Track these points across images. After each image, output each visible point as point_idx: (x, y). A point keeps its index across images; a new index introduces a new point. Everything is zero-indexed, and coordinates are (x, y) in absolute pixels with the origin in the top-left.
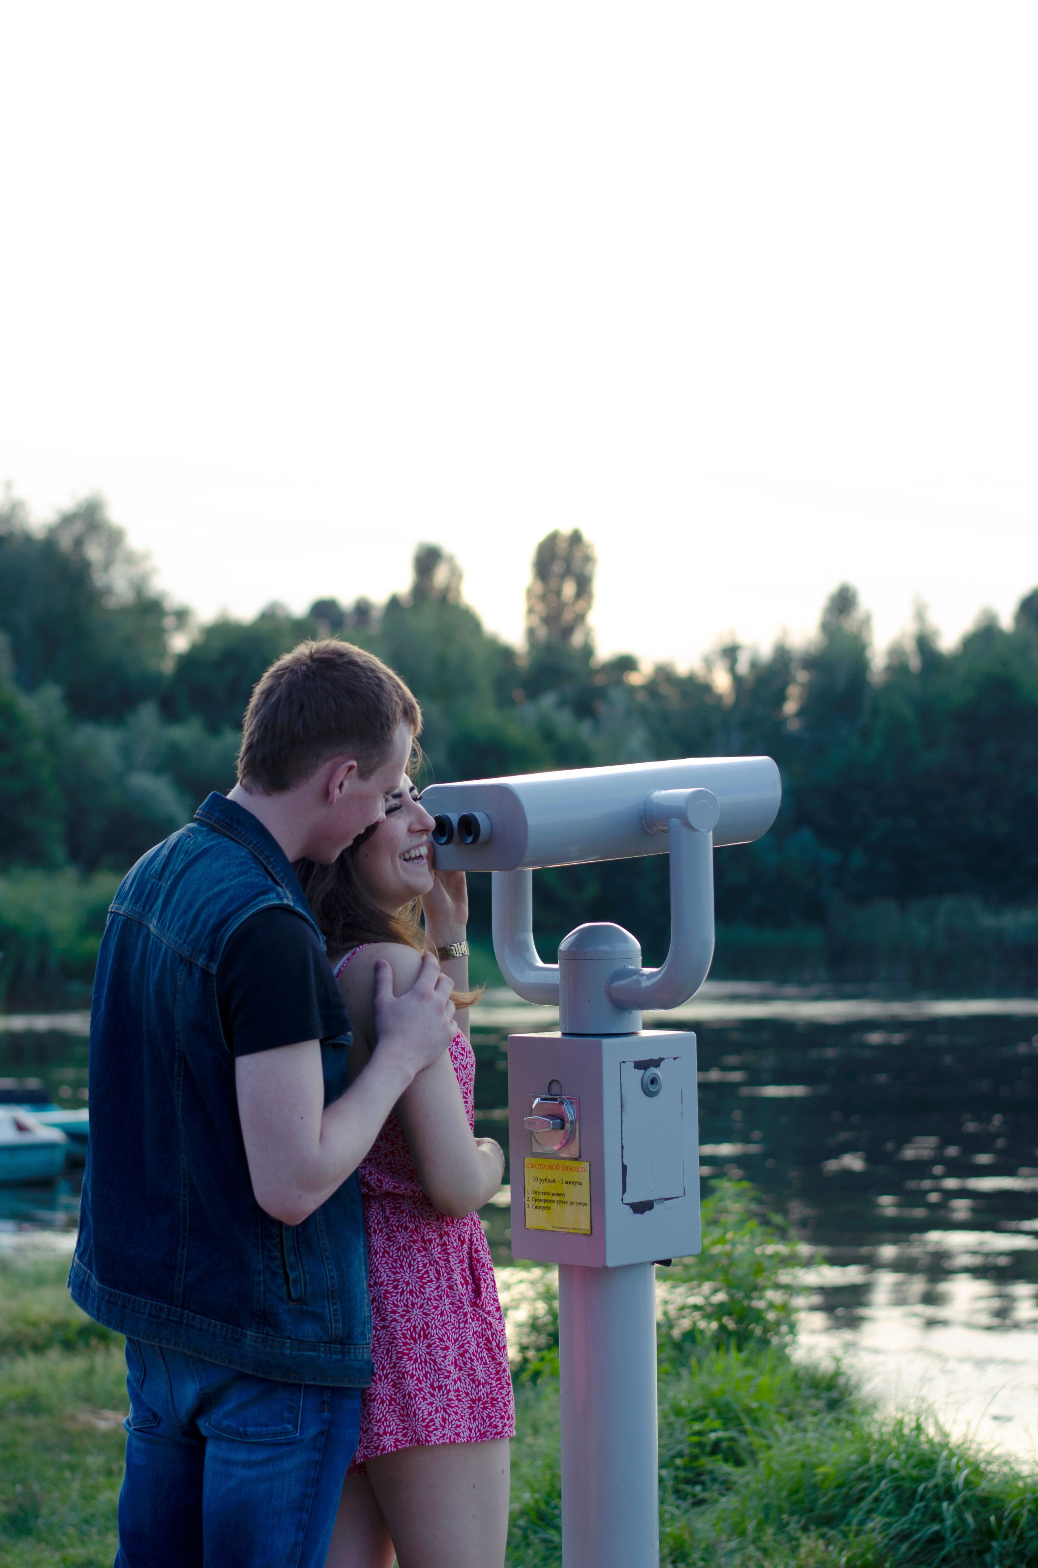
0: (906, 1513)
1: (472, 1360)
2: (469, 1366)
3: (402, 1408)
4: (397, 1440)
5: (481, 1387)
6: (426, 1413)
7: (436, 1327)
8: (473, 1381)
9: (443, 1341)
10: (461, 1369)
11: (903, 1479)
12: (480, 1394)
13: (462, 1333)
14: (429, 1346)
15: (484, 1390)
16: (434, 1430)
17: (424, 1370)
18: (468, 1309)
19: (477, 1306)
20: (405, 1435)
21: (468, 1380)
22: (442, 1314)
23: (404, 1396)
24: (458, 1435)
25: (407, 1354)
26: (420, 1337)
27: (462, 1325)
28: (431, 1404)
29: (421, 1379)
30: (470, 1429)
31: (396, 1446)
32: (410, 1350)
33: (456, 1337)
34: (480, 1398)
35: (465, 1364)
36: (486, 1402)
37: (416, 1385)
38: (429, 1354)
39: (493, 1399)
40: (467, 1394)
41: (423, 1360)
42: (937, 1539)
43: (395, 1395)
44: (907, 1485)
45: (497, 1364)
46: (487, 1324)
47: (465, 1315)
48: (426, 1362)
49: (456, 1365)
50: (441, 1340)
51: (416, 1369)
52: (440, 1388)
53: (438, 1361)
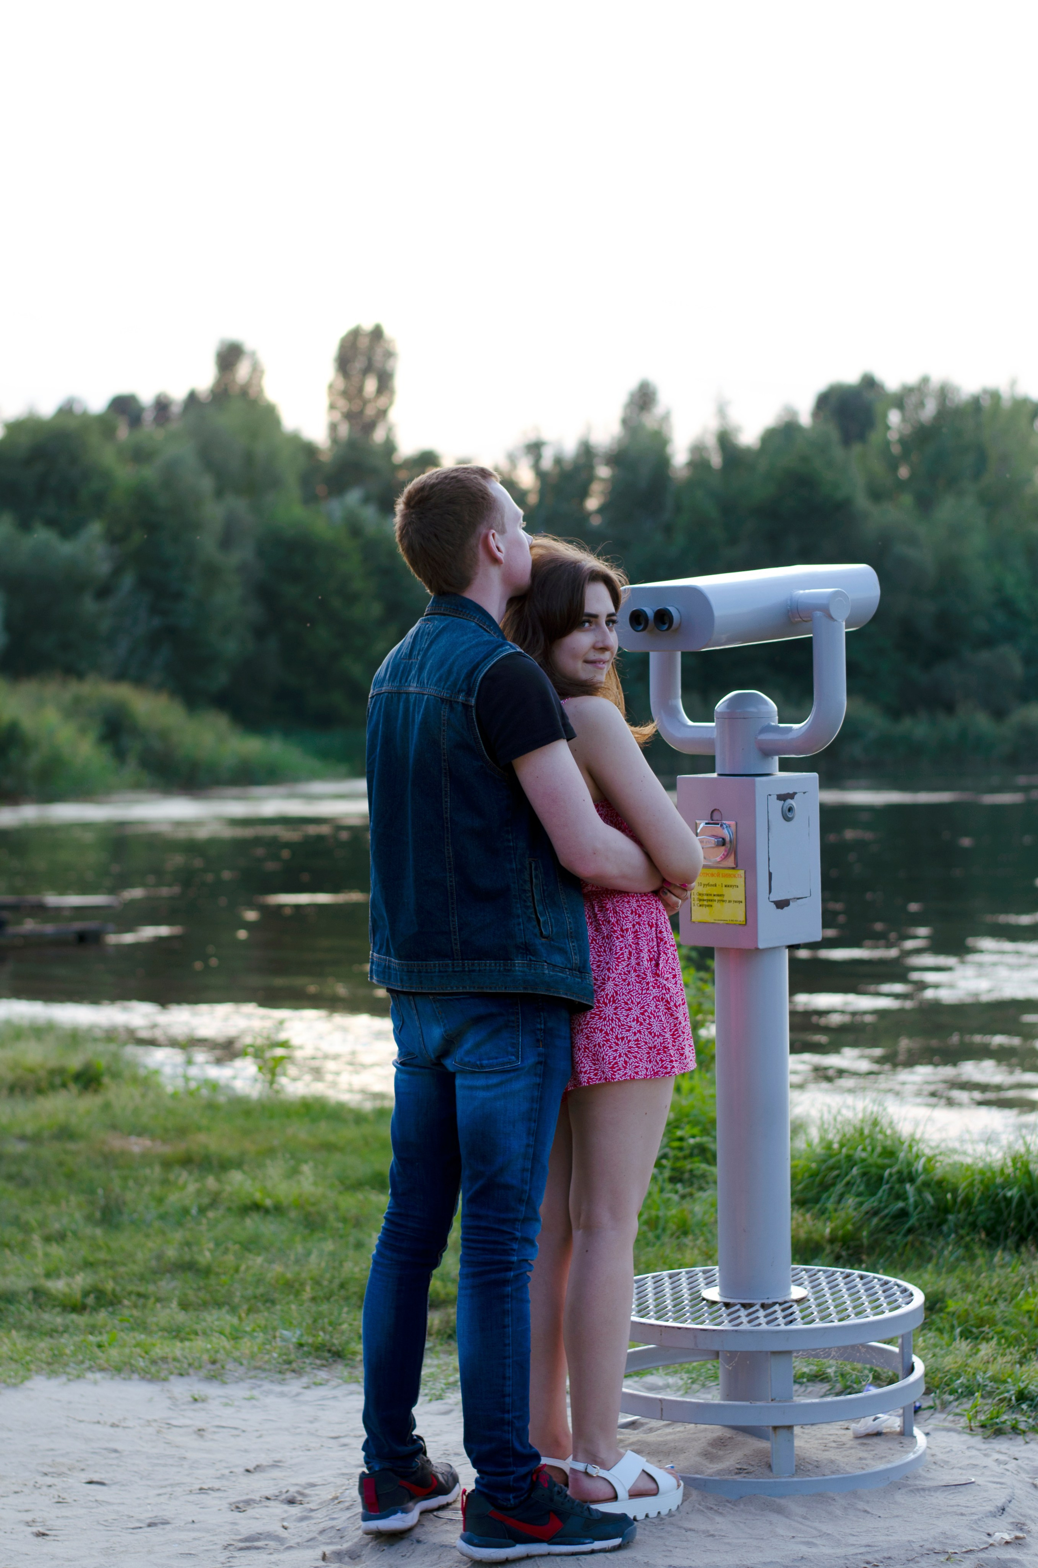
1: (650, 1018)
2: (647, 1022)
3: (594, 1055)
4: (589, 1078)
5: (656, 1038)
6: (612, 1057)
7: (623, 994)
8: (650, 1033)
9: (628, 1004)
10: (641, 1024)
12: (655, 1043)
13: (644, 997)
14: (616, 1008)
15: (659, 1040)
16: (618, 1070)
17: (612, 1025)
18: (650, 979)
19: (658, 976)
20: (596, 1075)
21: (646, 1033)
22: (629, 984)
23: (595, 1046)
24: (637, 1073)
25: (598, 1015)
26: (610, 1001)
27: (644, 992)
28: (616, 1051)
29: (611, 1031)
30: (647, 1069)
31: (588, 1082)
32: (601, 1011)
33: (638, 1000)
34: (655, 1046)
35: (645, 1020)
36: (660, 1050)
37: (604, 1037)
38: (615, 1014)
39: (665, 1047)
40: (646, 1043)
43: (588, 1044)
45: (675, 1019)
46: (666, 989)
47: (648, 983)
48: (612, 1020)
49: (638, 1021)
50: (626, 1003)
51: (605, 1025)
52: (623, 1038)
53: (622, 1019)
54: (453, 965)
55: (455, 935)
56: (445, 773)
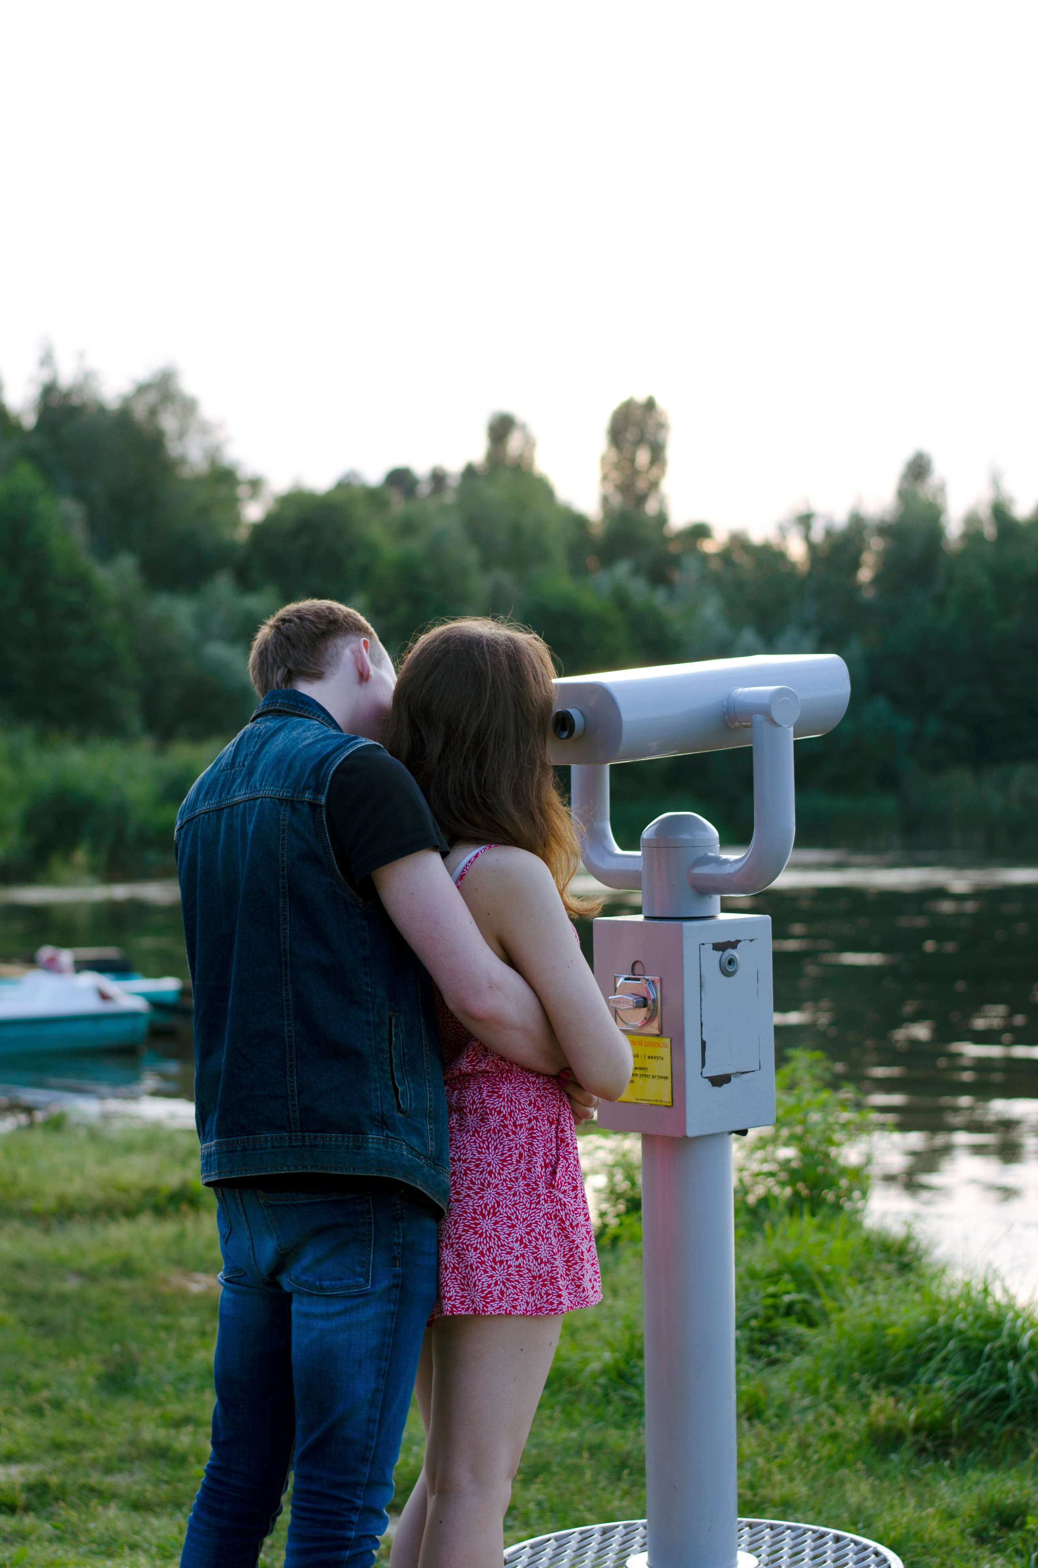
0: (972, 1372)
1: (538, 1239)
2: (533, 1244)
3: (461, 1279)
4: (454, 1306)
5: (544, 1264)
6: (485, 1285)
7: (507, 1206)
8: (535, 1259)
9: (511, 1219)
10: (525, 1247)
11: (970, 1339)
12: (542, 1271)
13: (532, 1213)
14: (496, 1223)
15: (546, 1268)
16: (492, 1301)
17: (488, 1244)
18: (542, 1190)
19: (553, 1187)
20: (462, 1303)
21: (531, 1258)
22: (515, 1195)
23: (466, 1267)
24: (514, 1307)
25: (473, 1229)
26: (485, 1214)
27: (533, 1206)
28: (492, 1277)
29: (485, 1253)
30: (527, 1303)
31: (452, 1311)
32: (477, 1224)
33: (525, 1216)
34: (540, 1275)
35: (530, 1242)
36: (547, 1280)
37: (479, 1258)
38: (495, 1230)
39: (556, 1277)
40: (529, 1271)
41: (488, 1235)
42: (1003, 1397)
43: (459, 1264)
44: (974, 1345)
46: (561, 1204)
47: (539, 1196)
48: (490, 1237)
49: (522, 1243)
50: (509, 1218)
51: (480, 1243)
52: (501, 1262)
53: (502, 1237)
54: (290, 1138)
55: (293, 1100)
56: (284, 893)
